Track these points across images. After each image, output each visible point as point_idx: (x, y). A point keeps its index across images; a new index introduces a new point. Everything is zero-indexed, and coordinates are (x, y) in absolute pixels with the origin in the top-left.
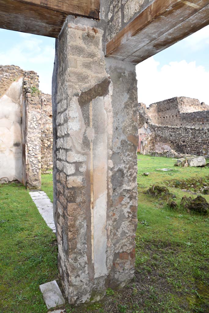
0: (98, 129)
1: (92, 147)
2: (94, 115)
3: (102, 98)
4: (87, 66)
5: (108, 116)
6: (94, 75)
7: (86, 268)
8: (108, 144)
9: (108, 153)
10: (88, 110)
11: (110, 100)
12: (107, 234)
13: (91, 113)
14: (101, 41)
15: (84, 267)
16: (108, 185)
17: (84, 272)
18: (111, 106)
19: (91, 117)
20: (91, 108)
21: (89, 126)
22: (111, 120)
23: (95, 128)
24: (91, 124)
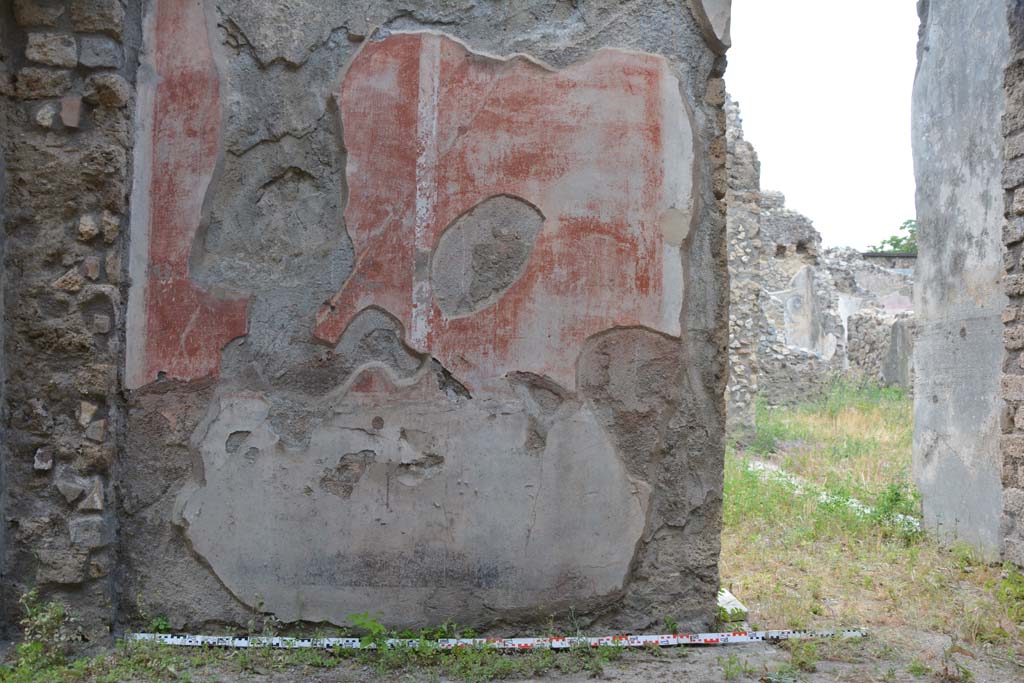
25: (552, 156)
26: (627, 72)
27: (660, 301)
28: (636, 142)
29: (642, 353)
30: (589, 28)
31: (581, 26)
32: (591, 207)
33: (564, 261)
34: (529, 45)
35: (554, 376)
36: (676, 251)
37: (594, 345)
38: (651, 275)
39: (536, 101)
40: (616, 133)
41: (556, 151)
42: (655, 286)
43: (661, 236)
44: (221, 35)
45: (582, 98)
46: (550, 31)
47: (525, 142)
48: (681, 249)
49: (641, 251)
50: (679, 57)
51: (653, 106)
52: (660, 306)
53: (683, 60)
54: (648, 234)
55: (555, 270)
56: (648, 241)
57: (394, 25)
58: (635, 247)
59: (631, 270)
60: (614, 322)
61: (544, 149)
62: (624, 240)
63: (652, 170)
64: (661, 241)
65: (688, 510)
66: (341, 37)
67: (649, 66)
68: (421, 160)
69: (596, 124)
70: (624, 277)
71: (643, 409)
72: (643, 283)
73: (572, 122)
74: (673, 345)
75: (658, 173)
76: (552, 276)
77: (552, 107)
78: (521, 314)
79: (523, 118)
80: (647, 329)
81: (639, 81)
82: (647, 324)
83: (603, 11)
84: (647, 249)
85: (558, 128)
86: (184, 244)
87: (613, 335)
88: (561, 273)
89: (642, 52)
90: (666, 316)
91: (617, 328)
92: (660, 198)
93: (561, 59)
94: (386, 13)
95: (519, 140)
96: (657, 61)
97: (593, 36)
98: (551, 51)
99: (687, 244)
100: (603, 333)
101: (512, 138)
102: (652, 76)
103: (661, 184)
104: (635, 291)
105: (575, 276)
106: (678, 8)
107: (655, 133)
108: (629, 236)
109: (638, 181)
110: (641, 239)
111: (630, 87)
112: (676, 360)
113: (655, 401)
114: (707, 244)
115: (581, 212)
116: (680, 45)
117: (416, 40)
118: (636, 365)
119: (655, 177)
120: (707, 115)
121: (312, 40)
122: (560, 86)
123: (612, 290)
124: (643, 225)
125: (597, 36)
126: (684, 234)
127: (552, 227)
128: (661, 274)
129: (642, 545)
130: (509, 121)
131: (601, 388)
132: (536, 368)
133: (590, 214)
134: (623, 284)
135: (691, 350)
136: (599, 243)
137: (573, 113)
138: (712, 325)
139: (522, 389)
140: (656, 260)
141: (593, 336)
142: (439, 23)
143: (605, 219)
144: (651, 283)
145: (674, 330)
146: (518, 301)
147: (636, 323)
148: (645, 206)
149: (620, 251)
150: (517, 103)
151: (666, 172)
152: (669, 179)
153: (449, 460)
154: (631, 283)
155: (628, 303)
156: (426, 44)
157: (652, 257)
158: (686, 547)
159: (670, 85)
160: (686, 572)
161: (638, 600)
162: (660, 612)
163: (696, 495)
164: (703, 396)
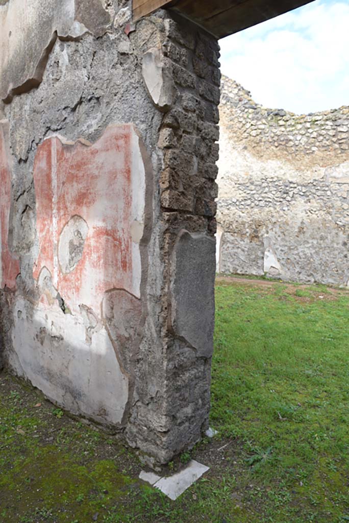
25: (90, 193)
26: (117, 138)
27: (132, 276)
28: (121, 179)
29: (126, 305)
30: (103, 116)
31: (101, 115)
32: (104, 221)
33: (95, 250)
34: (83, 133)
36: (137, 246)
37: (108, 295)
38: (127, 260)
39: (85, 164)
40: (113, 176)
41: (92, 191)
42: (129, 267)
43: (131, 237)
45: (99, 159)
47: (81, 187)
48: (140, 245)
49: (123, 247)
50: (141, 121)
51: (127, 157)
52: (132, 280)
54: (126, 236)
55: (93, 255)
56: (126, 240)
57: (47, 135)
58: (121, 243)
59: (119, 257)
60: (114, 286)
61: (87, 190)
62: (116, 239)
63: (127, 197)
64: (131, 241)
65: (149, 397)
66: (35, 145)
67: (125, 132)
68: (53, 200)
69: (105, 173)
70: (117, 261)
71: (127, 336)
72: (125, 265)
73: (97, 173)
74: (139, 302)
75: (129, 199)
76: (92, 258)
77: (90, 166)
78: (83, 276)
79: (81, 174)
80: (127, 291)
81: (121, 142)
82: (127, 289)
83: (108, 104)
84: (125, 245)
85: (92, 178)
86: (7, 236)
87: (115, 292)
88: (95, 256)
89: (123, 123)
90: (134, 285)
91: (115, 288)
92: (131, 215)
93: (94, 137)
94: (44, 130)
96: (128, 127)
97: (104, 120)
98: (90, 134)
99: (145, 241)
100: (110, 290)
101: (77, 185)
102: (127, 137)
103: (131, 205)
104: (121, 269)
106: (140, 89)
107: (128, 173)
108: (118, 237)
109: (121, 204)
110: (123, 239)
111: (118, 147)
112: (141, 311)
113: (131, 332)
114: (157, 242)
115: (100, 224)
116: (140, 114)
117: (51, 141)
118: (123, 311)
119: (128, 201)
120: (158, 156)
121: (28, 148)
122: (92, 153)
123: (113, 267)
124: (123, 230)
125: (106, 120)
126: (141, 235)
127: (91, 232)
128: (131, 260)
129: (130, 406)
130: (77, 176)
131: (110, 320)
132: (88, 304)
133: (104, 225)
134: (116, 265)
135: (149, 307)
136: (107, 241)
137: (97, 168)
138: (159, 292)
139: (84, 313)
140: (129, 252)
141: (107, 291)
142: (57, 130)
143: (109, 227)
144: (128, 265)
145: (138, 295)
146: (81, 270)
147: (122, 287)
148: (125, 219)
149: (115, 246)
150: (79, 166)
151: (133, 198)
152: (133, 203)
153: (65, 338)
154: (120, 264)
155: (118, 276)
156: (53, 142)
157: (128, 250)
158: (149, 416)
159: (135, 140)
160: (150, 430)
161: (131, 433)
162: (140, 444)
163: (153, 389)
164: (155, 335)
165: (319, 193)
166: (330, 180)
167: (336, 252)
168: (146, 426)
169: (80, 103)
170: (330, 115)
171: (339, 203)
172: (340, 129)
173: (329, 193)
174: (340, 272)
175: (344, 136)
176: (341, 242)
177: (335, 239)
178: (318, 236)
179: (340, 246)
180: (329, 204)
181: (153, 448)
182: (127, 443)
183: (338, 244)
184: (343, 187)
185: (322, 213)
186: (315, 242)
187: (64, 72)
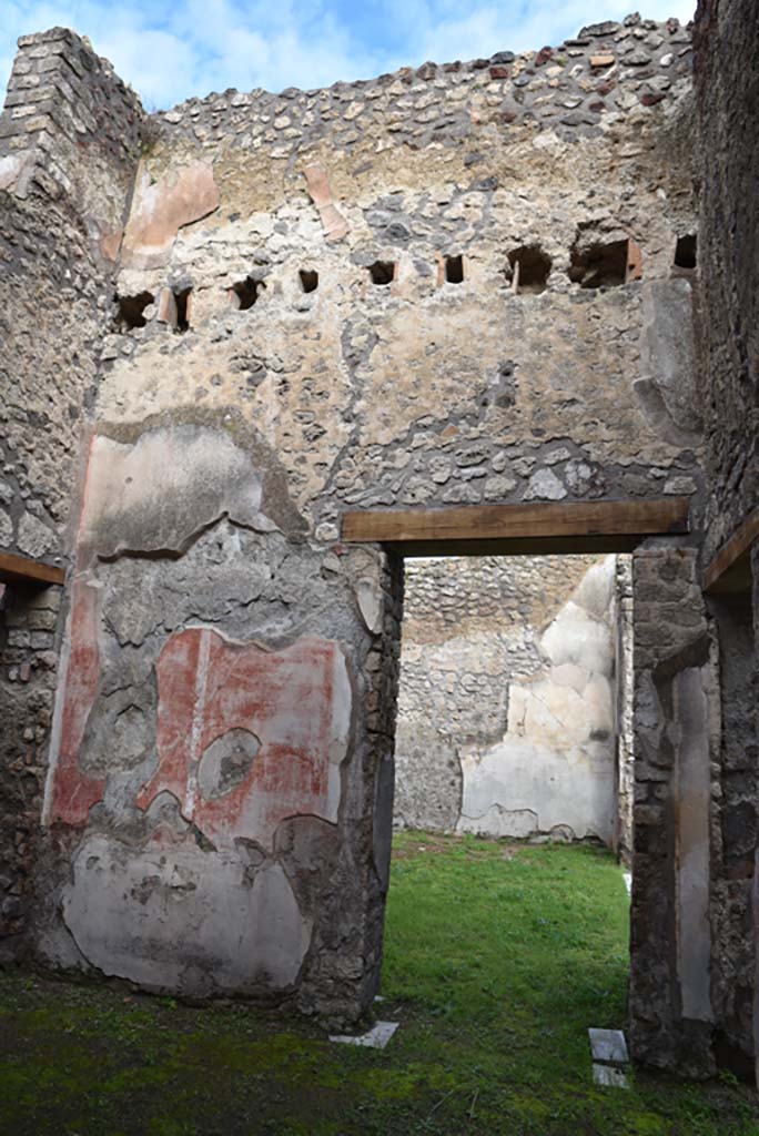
0: (689, 725)
1: (677, 756)
2: (680, 700)
3: (696, 669)
4: (669, 615)
5: (709, 702)
6: (680, 629)
7: (667, 991)
8: (711, 753)
9: (711, 769)
10: (671, 691)
11: (714, 672)
12: (712, 931)
13: (676, 697)
14: (693, 568)
15: (663, 987)
16: (711, 830)
17: (663, 997)
18: (716, 681)
19: (676, 704)
20: (675, 689)
21: (672, 718)
22: (716, 708)
23: (683, 722)
24: (676, 715)
25: (267, 705)
26: (314, 652)
27: (326, 800)
28: (317, 697)
29: (313, 832)
30: (294, 624)
31: (290, 622)
32: (288, 738)
33: (270, 771)
34: (259, 635)
35: (261, 842)
36: (337, 768)
37: (286, 824)
38: (321, 783)
39: (260, 671)
40: (305, 691)
41: (270, 702)
42: (323, 790)
43: (328, 758)
44: (104, 626)
45: (285, 669)
46: (271, 626)
47: (252, 696)
48: (340, 767)
49: (316, 767)
50: (348, 641)
51: (328, 674)
52: (326, 803)
53: (350, 643)
54: (321, 756)
55: (265, 776)
56: (320, 760)
58: (312, 764)
59: (309, 778)
60: (297, 812)
61: (263, 701)
62: (306, 759)
63: (325, 716)
64: (328, 762)
65: (340, 938)
66: (161, 628)
67: (326, 648)
68: (197, 705)
69: (294, 685)
70: (305, 783)
71: (313, 868)
72: (316, 788)
73: (280, 683)
74: (333, 829)
75: (328, 717)
76: (263, 780)
77: (269, 675)
78: (244, 802)
79: (253, 681)
80: (318, 817)
81: (321, 657)
82: (316, 813)
83: (303, 614)
84: (319, 766)
85: (272, 688)
86: (76, 745)
87: (298, 819)
88: (268, 778)
89: (324, 638)
90: (329, 809)
91: (299, 815)
92: (329, 733)
93: (278, 644)
94: (185, 616)
95: (249, 695)
96: (332, 644)
97: (295, 629)
98: (272, 639)
99: (345, 763)
100: (290, 818)
101: (245, 693)
102: (329, 654)
103: (330, 724)
104: (311, 792)
105: (276, 780)
107: (328, 690)
108: (309, 757)
109: (317, 722)
110: (316, 759)
111: (315, 661)
112: (335, 838)
113: (320, 863)
114: (360, 763)
115: (282, 741)
116: (348, 635)
117: (198, 631)
118: (310, 840)
119: (327, 719)
120: (365, 677)
121: (146, 631)
122: (274, 661)
123: (297, 791)
124: (317, 750)
125: (298, 629)
126: (343, 757)
127: (265, 749)
128: (327, 782)
129: (309, 957)
130: (245, 683)
131: (288, 852)
132: (251, 835)
133: (287, 742)
134: (303, 787)
135: (346, 833)
136: (291, 761)
137: (281, 678)
138: (360, 816)
139: (242, 848)
140: (325, 774)
141: (286, 819)
142: (211, 621)
143: (295, 746)
144: (321, 787)
145: (334, 819)
146: (243, 794)
147: (311, 813)
148: (320, 738)
149: (303, 767)
150: (250, 671)
151: (334, 717)
152: (335, 722)
153: (199, 887)
154: (309, 787)
155: (306, 801)
156: (204, 634)
157: (322, 772)
158: (338, 965)
159: (339, 660)
160: (338, 980)
161: (307, 994)
162: (319, 1006)
163: (345, 929)
164: (353, 863)
165: (412, 683)
166: (430, 664)
167: (439, 777)
168: (332, 978)
169: (256, 600)
170: (431, 569)
171: (442, 701)
172: (444, 591)
173: (427, 684)
174: (444, 808)
175: (450, 601)
176: (445, 760)
177: (437, 755)
178: (411, 752)
179: (444, 767)
180: (428, 701)
181: (341, 1004)
182: (299, 1010)
183: (440, 764)
184: (448, 675)
185: (417, 714)
186: (406, 761)
187: (230, 558)
